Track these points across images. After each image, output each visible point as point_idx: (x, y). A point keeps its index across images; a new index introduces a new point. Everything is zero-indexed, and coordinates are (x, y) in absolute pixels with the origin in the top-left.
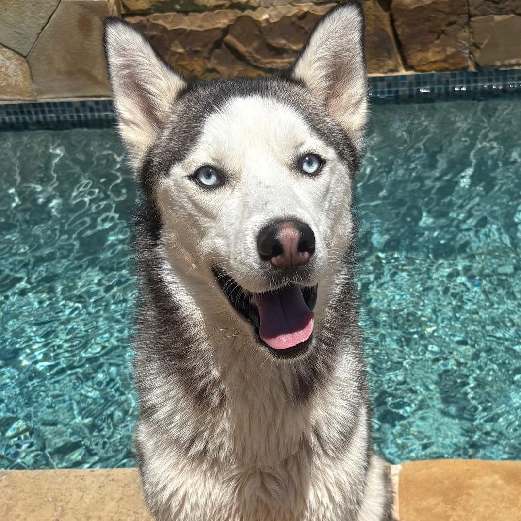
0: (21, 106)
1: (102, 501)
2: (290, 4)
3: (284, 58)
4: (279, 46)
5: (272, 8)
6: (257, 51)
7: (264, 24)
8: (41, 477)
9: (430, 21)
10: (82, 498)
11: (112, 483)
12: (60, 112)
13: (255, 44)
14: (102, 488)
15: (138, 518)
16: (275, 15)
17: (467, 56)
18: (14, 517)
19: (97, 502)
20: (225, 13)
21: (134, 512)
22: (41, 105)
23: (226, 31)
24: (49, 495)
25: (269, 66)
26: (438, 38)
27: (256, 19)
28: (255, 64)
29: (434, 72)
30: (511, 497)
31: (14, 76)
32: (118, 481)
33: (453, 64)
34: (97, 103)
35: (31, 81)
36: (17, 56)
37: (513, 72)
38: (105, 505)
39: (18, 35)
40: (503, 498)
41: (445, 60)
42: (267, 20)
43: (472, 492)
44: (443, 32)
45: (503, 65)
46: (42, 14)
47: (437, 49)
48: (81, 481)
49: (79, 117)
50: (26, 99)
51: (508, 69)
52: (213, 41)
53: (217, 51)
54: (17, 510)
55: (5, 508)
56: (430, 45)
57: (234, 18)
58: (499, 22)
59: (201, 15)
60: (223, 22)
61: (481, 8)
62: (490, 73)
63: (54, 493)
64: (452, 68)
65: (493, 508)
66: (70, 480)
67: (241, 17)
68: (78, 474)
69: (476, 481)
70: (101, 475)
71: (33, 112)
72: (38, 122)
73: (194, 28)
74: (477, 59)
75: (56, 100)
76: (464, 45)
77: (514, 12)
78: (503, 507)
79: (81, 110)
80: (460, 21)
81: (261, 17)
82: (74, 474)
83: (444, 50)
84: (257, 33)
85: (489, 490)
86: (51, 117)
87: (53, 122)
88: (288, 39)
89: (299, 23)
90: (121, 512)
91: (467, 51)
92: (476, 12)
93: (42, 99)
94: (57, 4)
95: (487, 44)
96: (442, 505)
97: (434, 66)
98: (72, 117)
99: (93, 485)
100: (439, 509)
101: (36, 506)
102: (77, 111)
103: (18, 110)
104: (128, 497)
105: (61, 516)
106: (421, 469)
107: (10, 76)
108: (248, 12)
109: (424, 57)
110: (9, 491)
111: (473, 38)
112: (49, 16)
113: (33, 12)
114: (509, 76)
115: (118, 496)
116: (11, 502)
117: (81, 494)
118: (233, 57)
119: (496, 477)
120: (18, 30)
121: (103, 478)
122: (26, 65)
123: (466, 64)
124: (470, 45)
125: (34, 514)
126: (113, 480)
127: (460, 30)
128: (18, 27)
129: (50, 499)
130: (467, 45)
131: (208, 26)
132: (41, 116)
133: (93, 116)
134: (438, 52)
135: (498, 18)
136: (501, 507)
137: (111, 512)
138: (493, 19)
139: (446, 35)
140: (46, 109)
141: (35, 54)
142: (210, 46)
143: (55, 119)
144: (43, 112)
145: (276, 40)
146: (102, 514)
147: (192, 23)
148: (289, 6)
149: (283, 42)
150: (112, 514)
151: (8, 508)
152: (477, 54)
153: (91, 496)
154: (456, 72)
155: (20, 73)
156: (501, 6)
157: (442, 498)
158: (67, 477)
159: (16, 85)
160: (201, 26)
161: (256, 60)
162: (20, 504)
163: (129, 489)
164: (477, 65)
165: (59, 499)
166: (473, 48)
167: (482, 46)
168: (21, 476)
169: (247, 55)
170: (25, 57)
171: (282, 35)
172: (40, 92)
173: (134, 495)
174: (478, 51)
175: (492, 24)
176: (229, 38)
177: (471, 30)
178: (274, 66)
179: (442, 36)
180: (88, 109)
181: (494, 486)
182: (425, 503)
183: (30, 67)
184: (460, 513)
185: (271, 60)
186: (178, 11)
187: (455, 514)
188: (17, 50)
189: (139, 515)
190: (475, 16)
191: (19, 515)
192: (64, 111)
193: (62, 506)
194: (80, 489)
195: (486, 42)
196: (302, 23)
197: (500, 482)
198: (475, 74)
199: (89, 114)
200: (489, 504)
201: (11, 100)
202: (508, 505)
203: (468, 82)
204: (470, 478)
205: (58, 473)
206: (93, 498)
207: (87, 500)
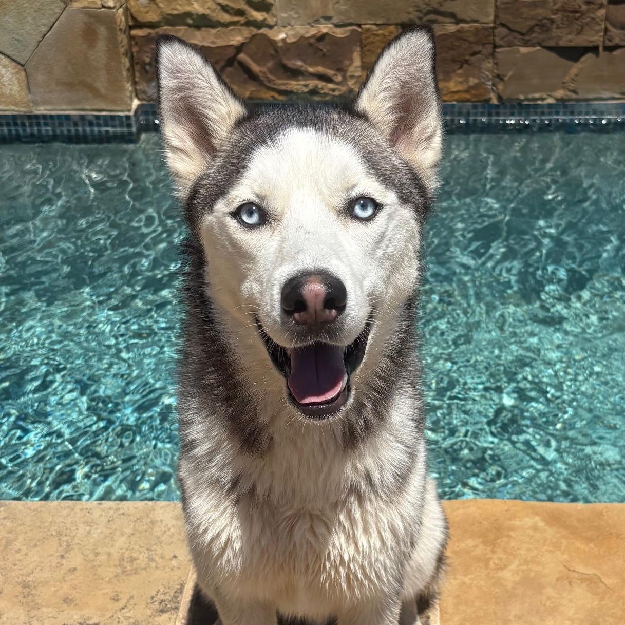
0: (14, 117)
1: (111, 536)
2: (309, 24)
3: (299, 81)
4: (295, 67)
5: (289, 27)
6: (271, 71)
7: (280, 44)
8: (43, 509)
9: (454, 49)
10: (89, 532)
11: (122, 516)
12: (57, 125)
13: (270, 64)
14: (111, 523)
15: (152, 555)
16: (293, 35)
17: (490, 87)
18: (13, 551)
19: (106, 537)
20: (240, 30)
21: (147, 549)
22: (37, 117)
23: (239, 48)
24: (53, 528)
25: (283, 88)
26: (461, 68)
27: (272, 38)
28: (269, 85)
29: (455, 103)
30: (554, 540)
31: (9, 84)
32: (129, 515)
33: (475, 95)
34: (97, 117)
35: (27, 91)
36: (14, 64)
37: (536, 106)
38: (115, 541)
39: (16, 42)
40: (546, 541)
41: (467, 91)
42: (284, 40)
43: (512, 534)
44: (466, 61)
45: (527, 99)
46: (44, 21)
47: (460, 79)
48: (88, 514)
49: (77, 131)
50: (20, 110)
51: (531, 103)
52: (226, 58)
53: (229, 69)
54: (18, 545)
55: (3, 542)
56: (453, 75)
57: (249, 36)
58: (524, 55)
59: (214, 31)
60: (237, 39)
61: (506, 39)
62: (513, 107)
63: (59, 527)
64: (474, 99)
65: (535, 551)
66: (76, 513)
67: (257, 35)
68: (84, 507)
69: (517, 523)
70: (110, 508)
71: (27, 124)
72: (32, 135)
73: (206, 44)
74: (500, 91)
75: (53, 113)
76: (487, 76)
77: (540, 44)
78: (547, 551)
79: (80, 123)
80: (485, 51)
81: (278, 36)
82: (80, 507)
83: (467, 81)
84: (273, 52)
85: (531, 532)
86: (47, 131)
87: (48, 136)
88: (304, 61)
89: (317, 44)
90: (133, 549)
91: (490, 83)
92: (501, 43)
93: (39, 110)
94: (61, 12)
95: (512, 76)
96: (481, 546)
97: (456, 97)
98: (69, 131)
99: (102, 519)
100: (478, 551)
101: (39, 541)
102: (76, 124)
103: (11, 122)
104: (140, 533)
105: (66, 552)
106: (458, 508)
107: (4, 85)
108: (264, 31)
109: (446, 87)
110: (8, 524)
111: (497, 69)
112: (51, 24)
113: (34, 19)
114: (532, 110)
115: (129, 531)
116: (10, 535)
117: (88, 529)
118: (246, 76)
119: (537, 518)
120: (17, 37)
121: (112, 512)
122: (23, 73)
123: (488, 96)
124: (494, 77)
125: (37, 549)
126: (123, 514)
127: (484, 60)
128: (17, 34)
129: (54, 533)
130: (491, 77)
131: (221, 43)
132: (35, 129)
133: (92, 131)
134: (461, 83)
135: (523, 50)
136: (543, 550)
137: (121, 549)
138: (518, 51)
139: (469, 64)
140: (42, 121)
141: (34, 63)
142: (222, 63)
143: (51, 133)
144: (38, 124)
145: (293, 62)
146: (112, 550)
147: (204, 39)
148: (308, 26)
149: (299, 63)
150: (123, 551)
151: (7, 543)
152: (501, 87)
153: (99, 531)
154: (478, 104)
155: (16, 82)
156: (527, 38)
157: (481, 540)
158: (73, 510)
159: (11, 95)
160: (213, 42)
161: (270, 81)
162: (21, 538)
163: (141, 524)
164: (500, 98)
165: (64, 534)
166: (497, 80)
167: (506, 79)
168: (21, 508)
169: (260, 75)
170: (23, 66)
171: (299, 57)
172: (36, 103)
173: (146, 531)
174: (502, 83)
175: (517, 56)
176: (242, 56)
177: (495, 61)
178: (289, 88)
179: (465, 66)
180: (87, 123)
181: (535, 528)
182: (462, 545)
183: (27, 76)
184: (500, 556)
185: (285, 82)
186: (190, 26)
187: (495, 556)
188: (14, 58)
189: (153, 552)
190: (500, 46)
191: (19, 550)
192: (61, 125)
193: (67, 541)
194: (87, 523)
195: (510, 74)
196: (321, 45)
197: (541, 524)
198: (497, 107)
199: (88, 129)
200: (531, 547)
201: (5, 111)
202: (551, 548)
203: (490, 114)
204: (510, 519)
205: (61, 505)
206: (102, 532)
207: (95, 535)
